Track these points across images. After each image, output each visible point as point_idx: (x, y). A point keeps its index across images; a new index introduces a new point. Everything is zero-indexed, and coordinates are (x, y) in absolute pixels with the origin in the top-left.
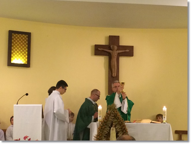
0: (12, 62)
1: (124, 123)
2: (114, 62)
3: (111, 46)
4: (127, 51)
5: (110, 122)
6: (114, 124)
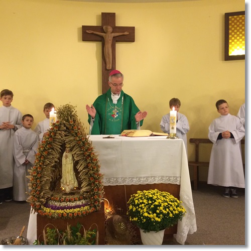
2: (108, 48)
4: (126, 33)
5: (58, 142)
6: (68, 146)
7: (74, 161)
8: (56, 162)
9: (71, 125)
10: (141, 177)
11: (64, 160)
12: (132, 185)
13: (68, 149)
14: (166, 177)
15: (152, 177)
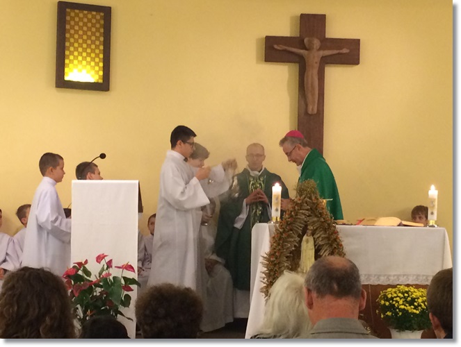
0: (67, 78)
1: (335, 227)
2: (312, 77)
3: (306, 40)
4: (345, 51)
5: (301, 223)
6: (310, 227)
7: (315, 246)
8: (295, 246)
9: (314, 203)
10: (390, 276)
11: (304, 244)
12: (379, 285)
13: (309, 232)
14: (423, 276)
15: (404, 275)
